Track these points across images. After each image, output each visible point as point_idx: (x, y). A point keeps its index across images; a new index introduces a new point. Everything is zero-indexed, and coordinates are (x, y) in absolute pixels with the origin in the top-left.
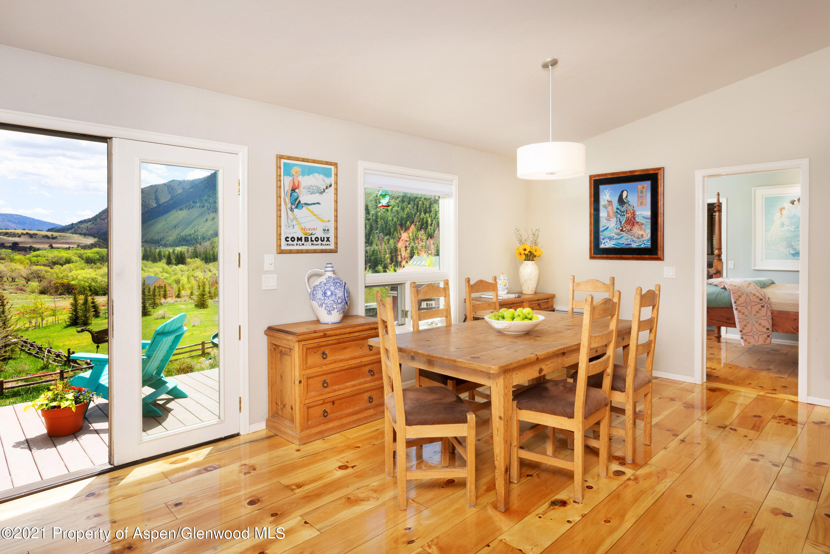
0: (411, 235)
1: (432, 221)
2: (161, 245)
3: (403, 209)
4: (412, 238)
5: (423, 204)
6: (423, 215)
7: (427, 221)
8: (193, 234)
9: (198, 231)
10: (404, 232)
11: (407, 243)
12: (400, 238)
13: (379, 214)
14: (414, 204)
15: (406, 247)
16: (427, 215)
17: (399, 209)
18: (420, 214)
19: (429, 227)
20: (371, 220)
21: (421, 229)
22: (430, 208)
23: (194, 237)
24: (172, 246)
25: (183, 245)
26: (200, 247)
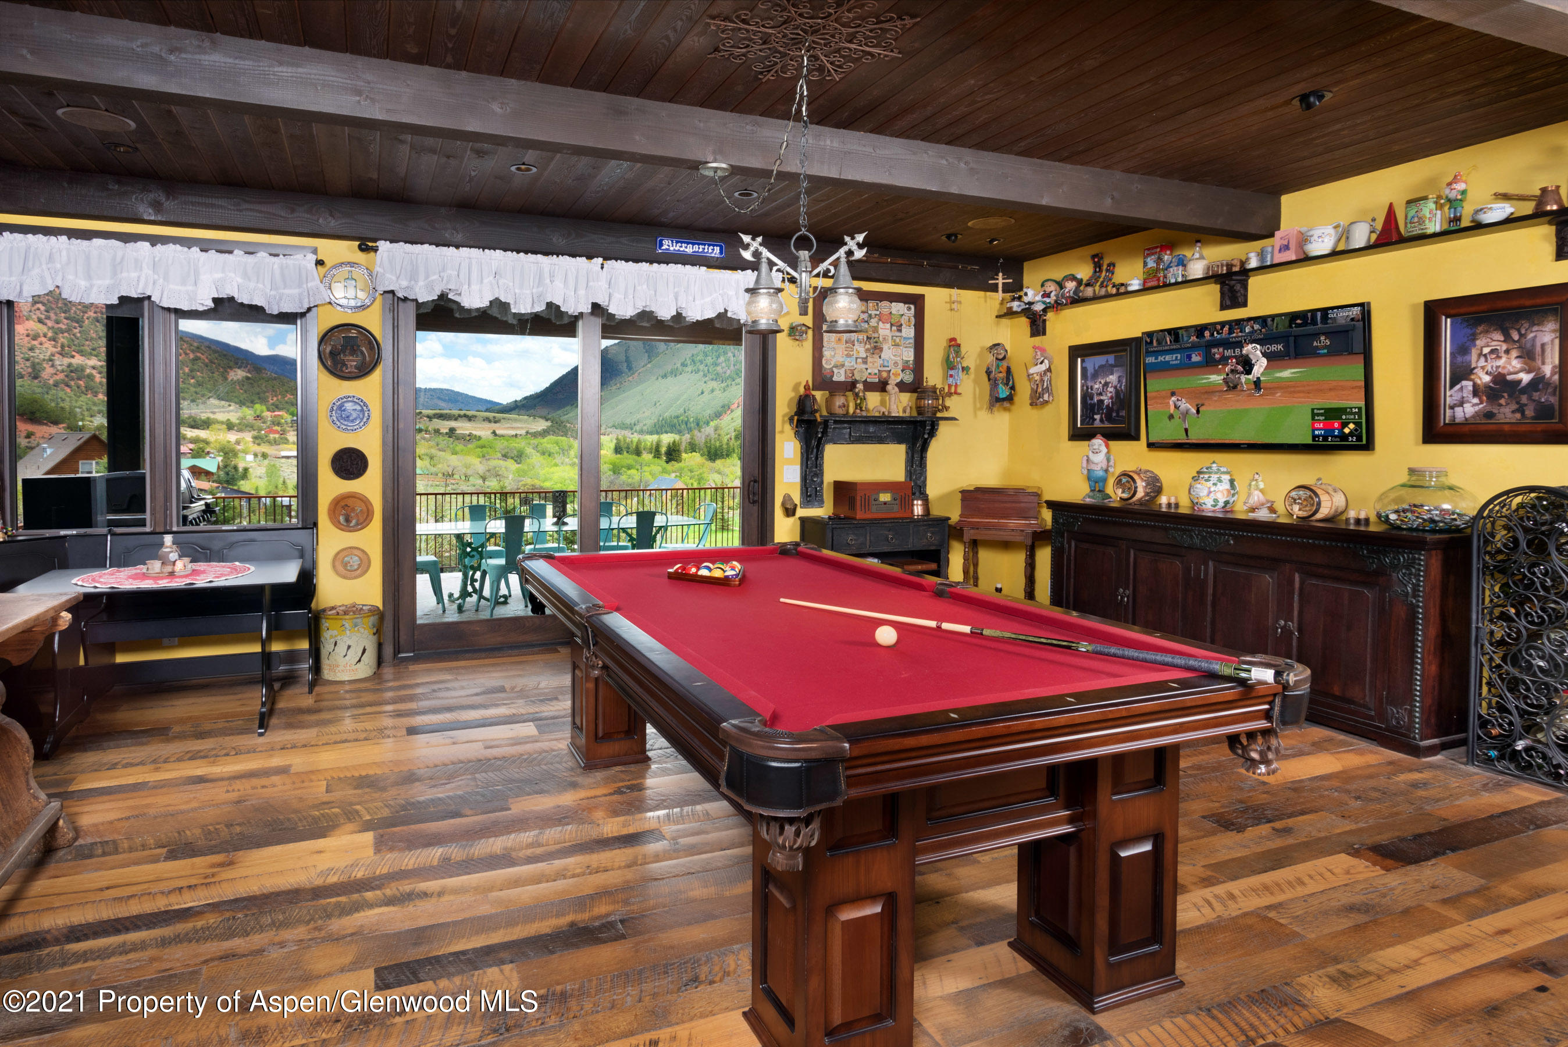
24: (651, 433)
25: (667, 432)
26: (699, 434)
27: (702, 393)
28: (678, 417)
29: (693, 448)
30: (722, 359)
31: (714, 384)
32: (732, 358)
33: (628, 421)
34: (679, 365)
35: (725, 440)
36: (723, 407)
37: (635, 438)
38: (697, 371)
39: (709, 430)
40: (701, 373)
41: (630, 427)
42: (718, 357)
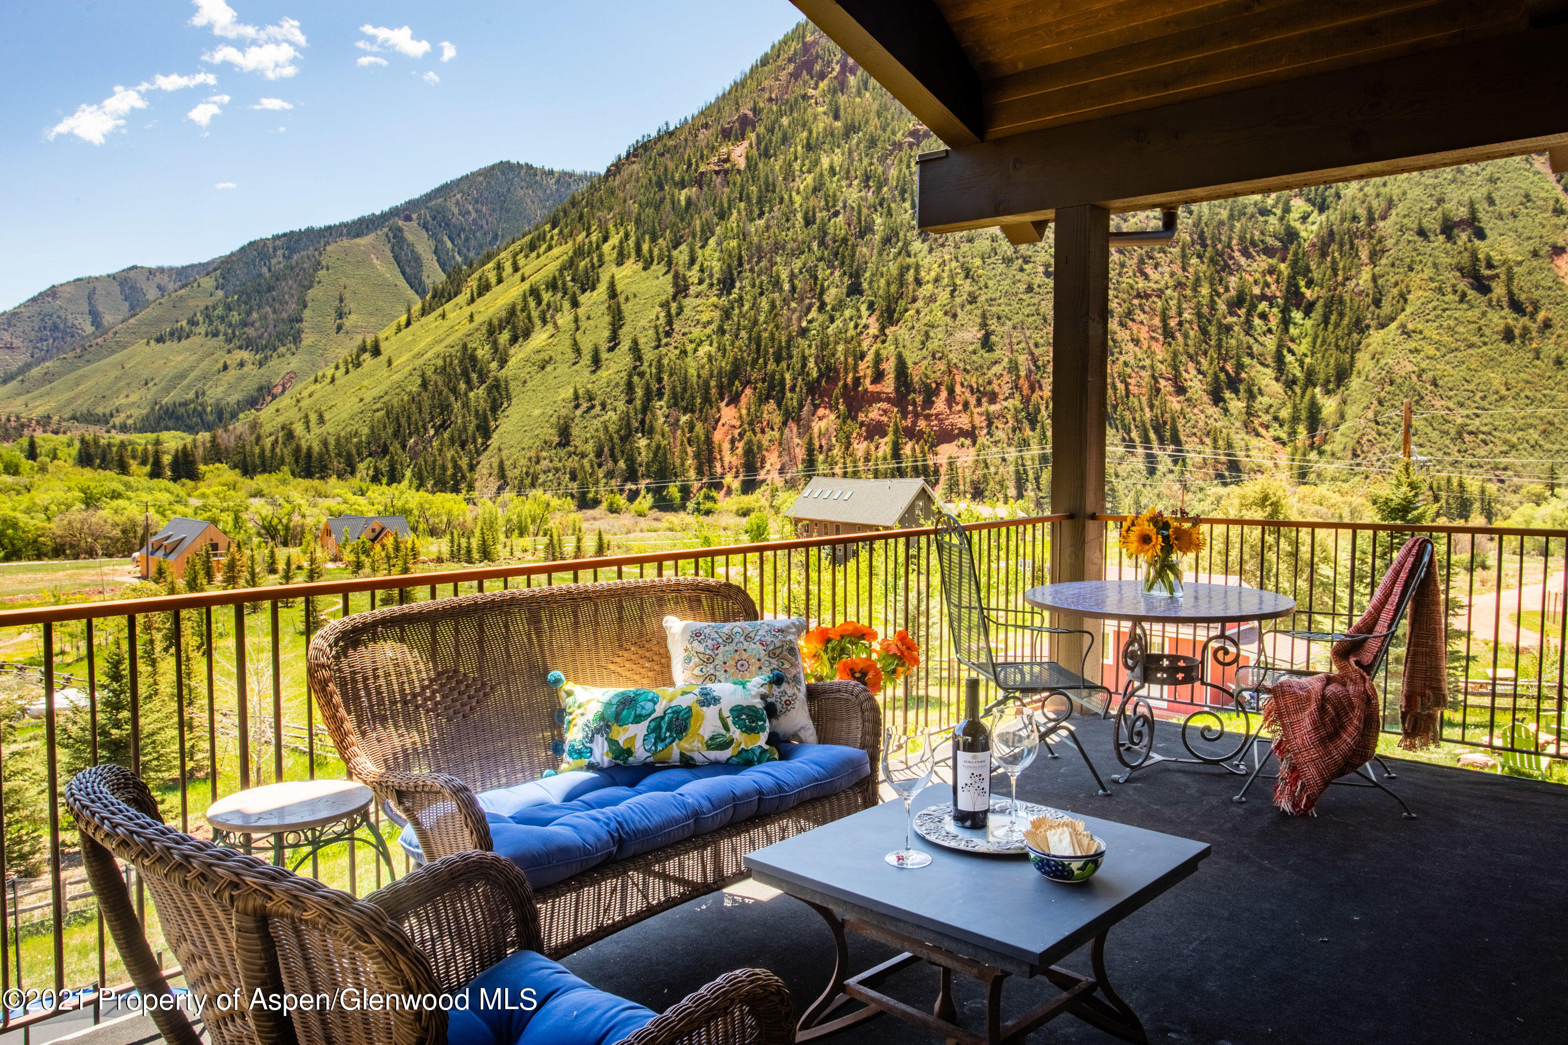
0: (744, 412)
1: (795, 378)
2: (114, 427)
3: (722, 349)
4: (746, 419)
5: (772, 338)
6: (771, 366)
7: (783, 379)
8: (192, 401)
9: (204, 394)
10: (727, 405)
11: (737, 432)
12: (717, 421)
13: (665, 361)
14: (750, 338)
15: (733, 441)
16: (784, 364)
17: (713, 350)
18: (766, 364)
19: (788, 395)
20: (648, 375)
21: (768, 398)
22: (788, 347)
23: (195, 409)
24: (142, 430)
25: (168, 429)
26: (225, 435)
27: (225, 367)
28: (185, 404)
29: (216, 454)
30: (255, 315)
31: (245, 355)
32: (271, 316)
33: (100, 410)
34: (184, 323)
35: (268, 442)
36: (260, 389)
37: (118, 437)
38: (215, 335)
39: (240, 426)
40: (221, 337)
41: (103, 420)
42: (249, 313)
